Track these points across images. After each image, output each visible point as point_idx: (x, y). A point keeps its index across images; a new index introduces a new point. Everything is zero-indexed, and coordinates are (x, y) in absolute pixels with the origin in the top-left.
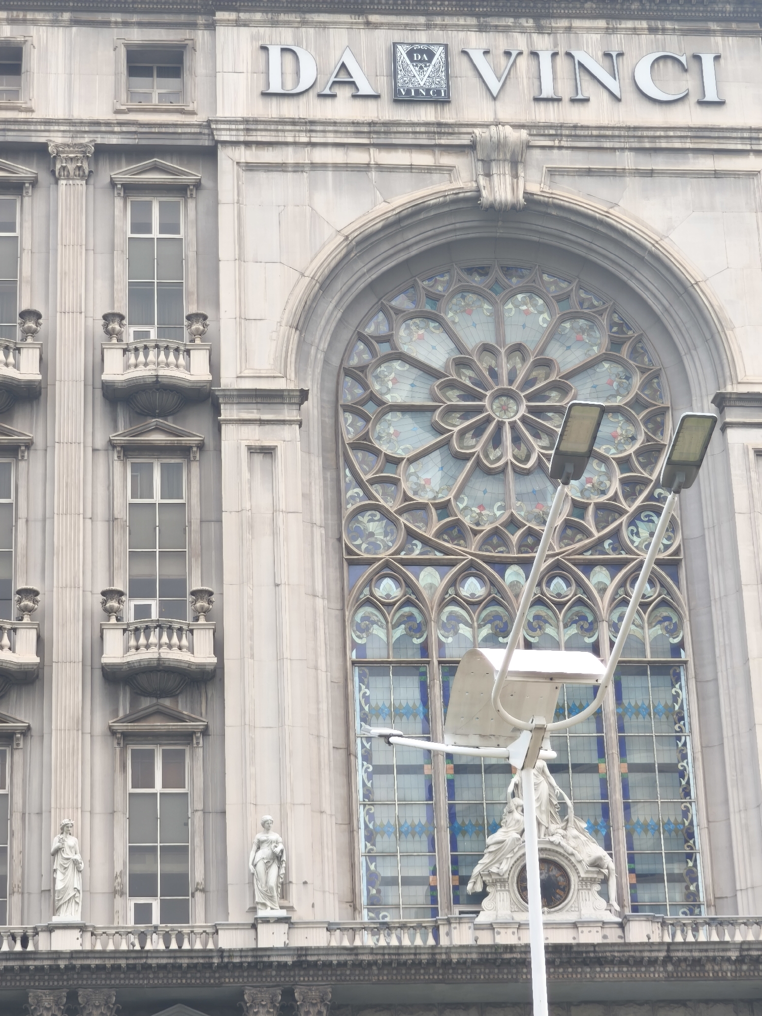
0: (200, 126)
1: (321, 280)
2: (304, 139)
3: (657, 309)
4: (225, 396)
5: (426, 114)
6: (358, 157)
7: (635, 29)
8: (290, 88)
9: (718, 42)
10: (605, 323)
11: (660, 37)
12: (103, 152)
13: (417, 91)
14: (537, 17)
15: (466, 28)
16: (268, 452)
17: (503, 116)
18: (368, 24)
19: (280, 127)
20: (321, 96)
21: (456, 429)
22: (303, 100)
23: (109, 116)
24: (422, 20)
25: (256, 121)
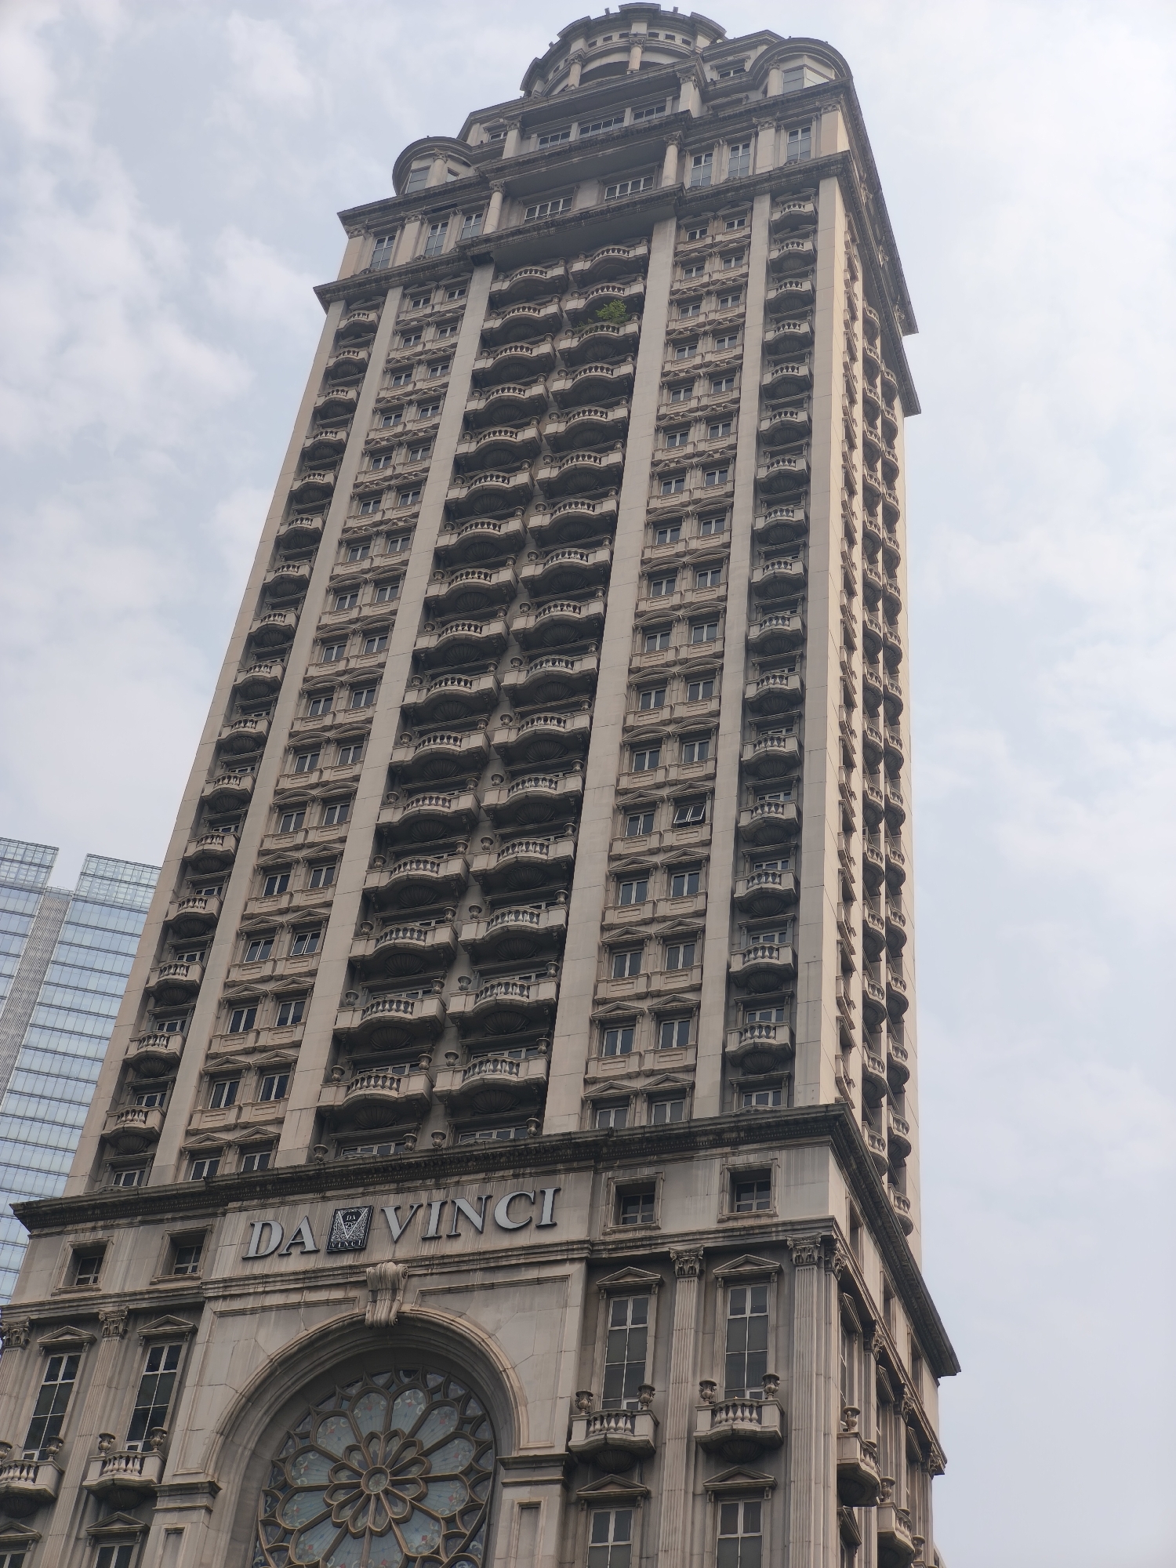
0: (199, 1287)
1: (249, 1393)
4: (160, 1491)
5: (347, 1260)
6: (294, 1298)
7: (504, 1177)
8: (260, 1252)
9: (562, 1179)
11: (521, 1180)
12: (134, 1315)
13: (343, 1244)
14: (437, 1178)
15: (388, 1192)
18: (324, 1198)
19: (247, 1282)
20: (281, 1255)
21: (335, 1503)
22: (269, 1259)
23: (145, 1287)
24: (361, 1190)
25: (231, 1280)
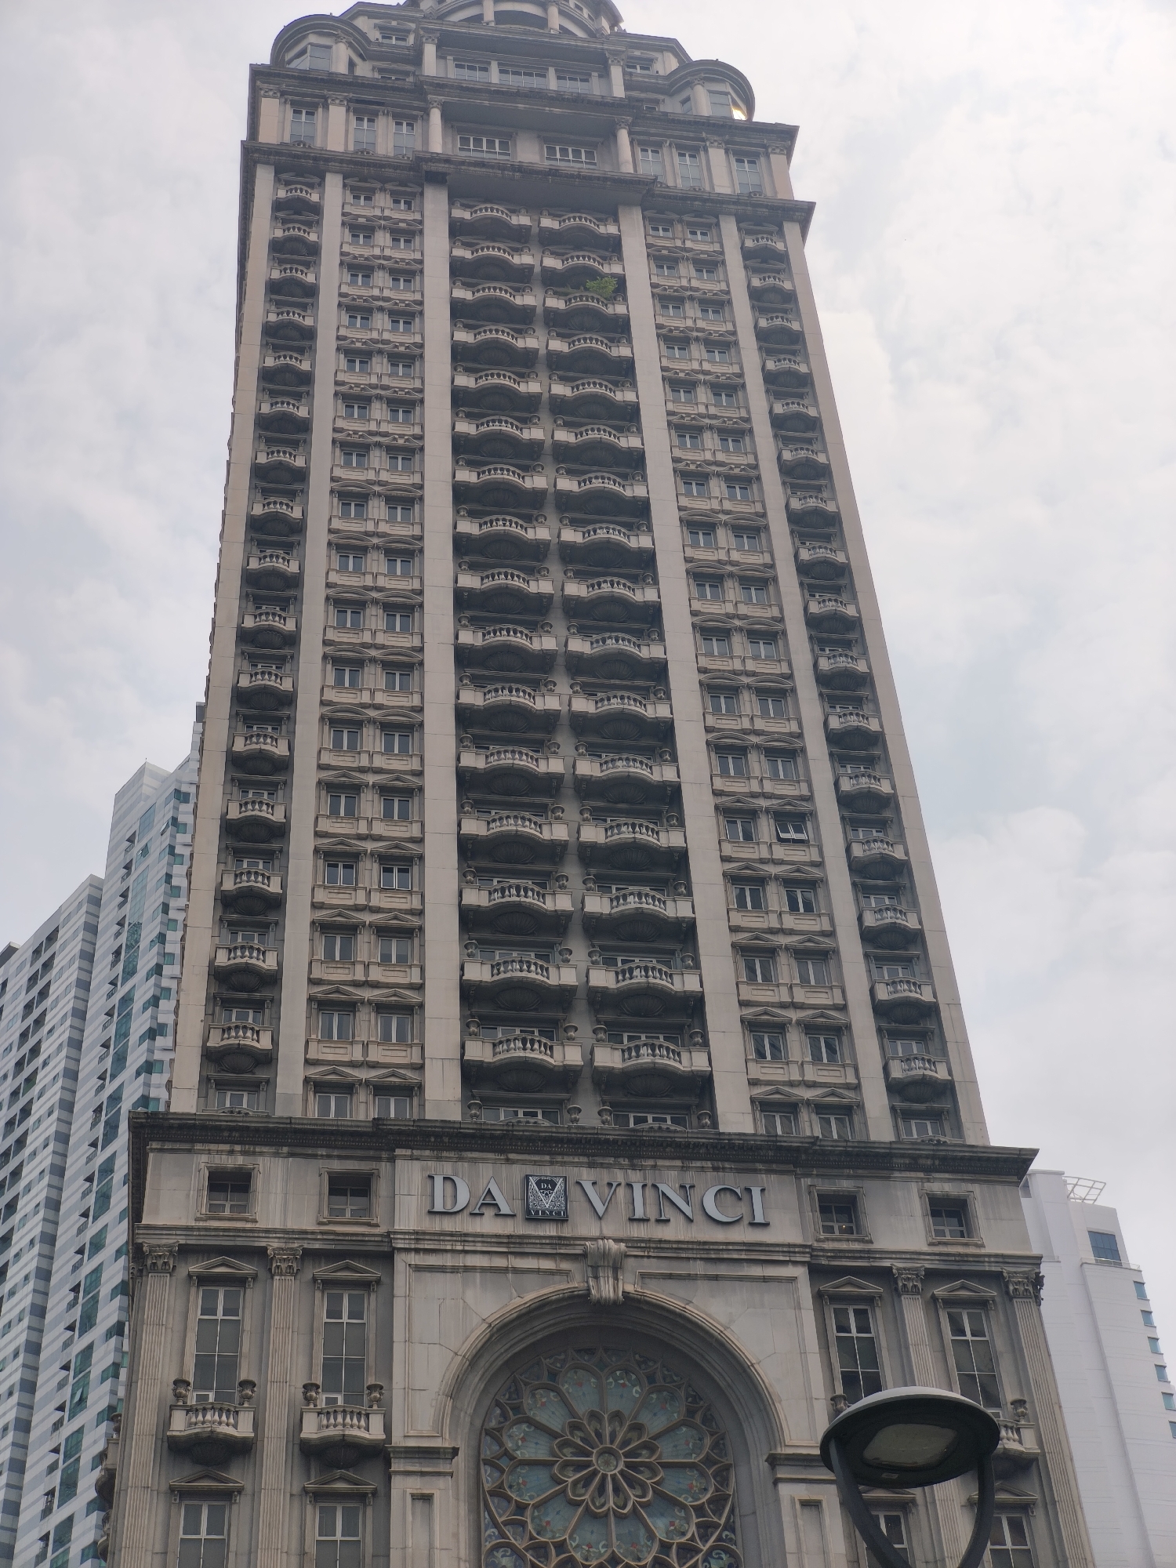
0: (381, 1235)
1: (470, 1358)
2: (460, 1248)
3: (722, 1384)
4: (394, 1452)
5: (550, 1230)
6: (499, 1262)
7: (703, 1167)
8: (449, 1208)
9: (765, 1179)
10: (683, 1394)
11: (721, 1174)
12: (309, 1255)
13: (543, 1212)
14: (631, 1158)
15: (579, 1165)
16: (427, 1498)
17: (607, 1232)
18: (508, 1160)
19: (442, 1238)
20: (471, 1214)
21: (570, 1480)
22: (459, 1217)
23: (313, 1227)
24: (547, 1158)
25: (424, 1233)
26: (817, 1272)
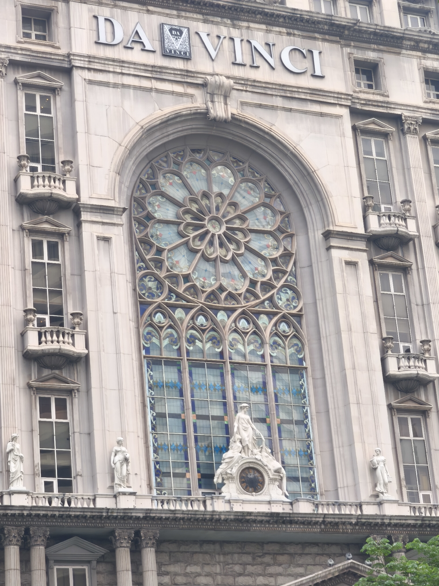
0: (63, 56)
1: (130, 149)
2: (119, 70)
3: (291, 182)
4: (84, 207)
5: (179, 64)
6: (146, 84)
7: (280, 32)
8: (109, 41)
10: (262, 186)
11: (292, 38)
12: (14, 64)
13: (175, 51)
14: (232, 19)
15: (197, 20)
16: (107, 240)
17: (218, 70)
18: (148, 11)
19: (106, 62)
20: (125, 47)
22: (116, 48)
23: (13, 44)
24: (175, 12)
25: (94, 58)
26: (355, 113)
